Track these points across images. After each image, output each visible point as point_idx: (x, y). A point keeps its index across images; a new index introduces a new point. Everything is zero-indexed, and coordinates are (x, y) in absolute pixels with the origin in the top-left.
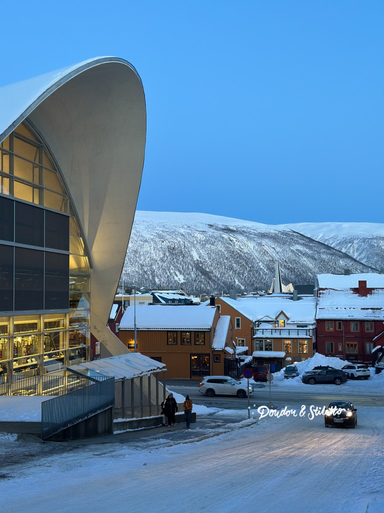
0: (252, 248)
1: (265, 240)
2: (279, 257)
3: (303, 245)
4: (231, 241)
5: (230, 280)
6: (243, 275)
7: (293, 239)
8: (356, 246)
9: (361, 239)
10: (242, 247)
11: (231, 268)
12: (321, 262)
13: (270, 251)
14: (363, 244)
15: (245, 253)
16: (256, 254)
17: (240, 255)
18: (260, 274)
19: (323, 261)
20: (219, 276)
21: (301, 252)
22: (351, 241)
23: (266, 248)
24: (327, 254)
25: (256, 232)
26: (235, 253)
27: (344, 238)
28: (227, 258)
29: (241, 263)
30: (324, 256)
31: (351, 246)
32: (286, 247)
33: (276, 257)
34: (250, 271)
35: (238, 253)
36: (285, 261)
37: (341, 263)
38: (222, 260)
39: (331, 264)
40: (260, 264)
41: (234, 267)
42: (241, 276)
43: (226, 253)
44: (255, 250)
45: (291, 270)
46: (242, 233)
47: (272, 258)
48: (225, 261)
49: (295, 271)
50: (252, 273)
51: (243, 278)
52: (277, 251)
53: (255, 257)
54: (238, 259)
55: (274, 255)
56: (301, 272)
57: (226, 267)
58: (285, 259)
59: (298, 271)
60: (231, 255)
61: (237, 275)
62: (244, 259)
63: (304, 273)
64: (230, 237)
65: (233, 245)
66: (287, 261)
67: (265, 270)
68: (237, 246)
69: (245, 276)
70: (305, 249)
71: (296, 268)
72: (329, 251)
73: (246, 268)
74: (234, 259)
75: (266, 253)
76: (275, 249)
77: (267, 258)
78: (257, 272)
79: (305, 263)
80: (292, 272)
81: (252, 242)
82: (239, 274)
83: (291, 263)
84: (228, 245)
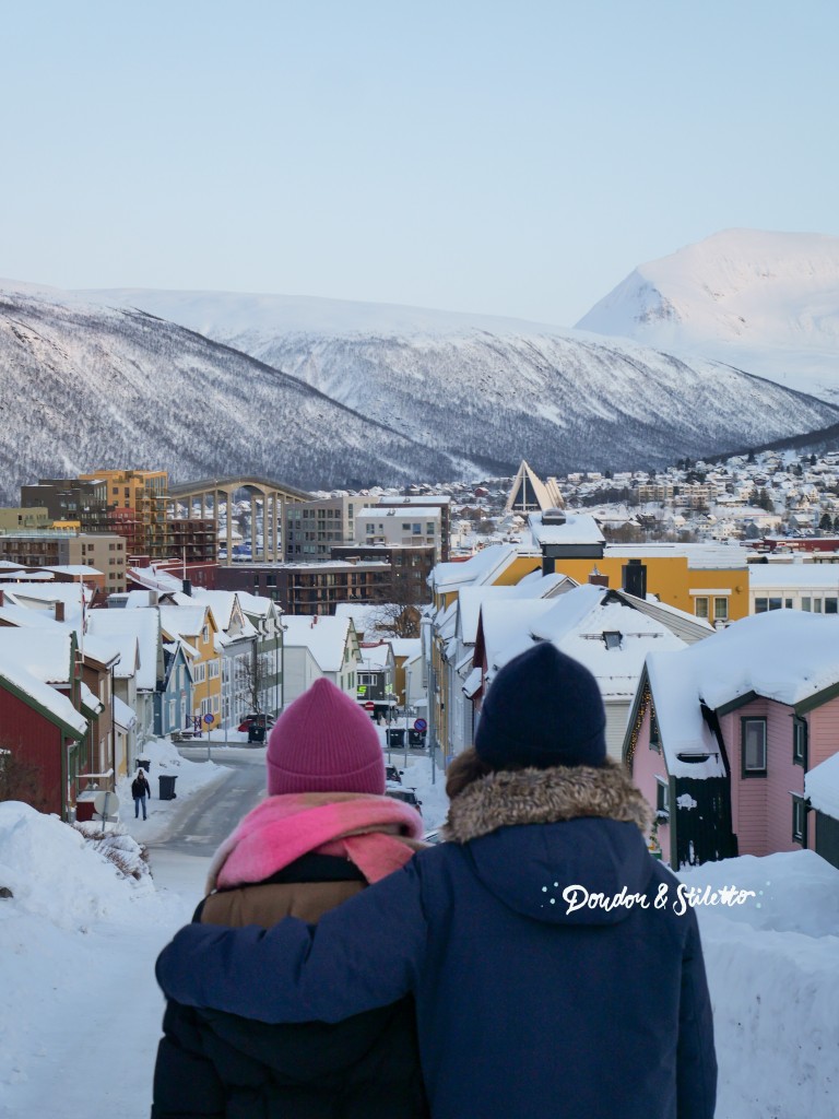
0: (79, 362)
1: (106, 337)
2: (153, 389)
3: (200, 354)
4: (20, 337)
5: (47, 457)
6: (78, 442)
7: (170, 338)
8: (320, 363)
9: (329, 344)
10: (56, 359)
11: (43, 422)
12: (263, 406)
13: (128, 370)
14: (339, 357)
15: (65, 376)
16: (93, 381)
17: (57, 382)
18: (120, 440)
19: (265, 404)
20: (14, 444)
21: (203, 375)
22: (303, 348)
23: (115, 361)
24: (268, 383)
25: (67, 313)
26: (41, 376)
27: (277, 338)
28: (24, 388)
29: (62, 406)
30: (264, 391)
31: (306, 361)
32: (162, 360)
33: (149, 391)
34: (92, 431)
35: (50, 376)
36: (174, 401)
37: (310, 410)
38: (9, 393)
39: (287, 411)
40: (112, 409)
41: (47, 416)
42: (75, 446)
43: (16, 373)
44: (89, 366)
45: (196, 428)
46: (35, 314)
47: (137, 391)
48: (18, 398)
49: (204, 433)
50: (99, 437)
51: (79, 451)
52: (146, 373)
53: (93, 388)
54: (53, 394)
55: (141, 384)
56: (221, 434)
57: (28, 419)
58: (171, 398)
59: (213, 432)
60: (32, 381)
61: (61, 442)
62: (68, 393)
63: (228, 437)
64: (14, 325)
65: (29, 350)
66: (178, 401)
67: (130, 428)
68: (40, 354)
69: (83, 445)
70: (211, 368)
71: (206, 423)
72: (269, 376)
73: (81, 421)
74: (44, 392)
75: (118, 377)
76: (138, 367)
77: (126, 392)
78: (112, 434)
79: (222, 408)
80: (198, 434)
81: (75, 342)
82: (65, 437)
83: (189, 408)
84: (17, 350)
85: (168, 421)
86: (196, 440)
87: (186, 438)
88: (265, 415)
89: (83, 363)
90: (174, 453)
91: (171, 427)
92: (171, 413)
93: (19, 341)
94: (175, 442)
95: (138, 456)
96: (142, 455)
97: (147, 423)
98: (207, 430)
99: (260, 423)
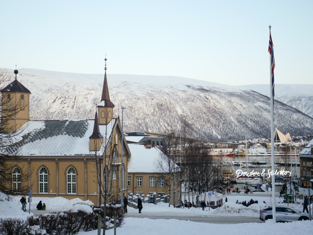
0: (224, 105)
1: (234, 98)
2: (245, 112)
3: (263, 102)
4: (207, 98)
5: (208, 131)
6: (219, 127)
7: (255, 98)
8: (304, 103)
9: (307, 98)
10: (216, 104)
11: (209, 121)
12: (279, 116)
13: (238, 107)
14: (309, 101)
15: (219, 109)
16: (227, 110)
17: (215, 110)
18: (232, 126)
19: (280, 115)
20: (200, 128)
21: (262, 108)
22: (300, 99)
23: (235, 104)
24: (283, 109)
25: (225, 92)
26: (211, 109)
27: (293, 96)
28: (205, 113)
29: (216, 117)
30: (281, 111)
31: (300, 103)
32: (250, 104)
33: (244, 112)
34: (224, 123)
35: (214, 109)
36: (251, 115)
37: (294, 116)
38: (201, 114)
39: (287, 117)
40: (231, 117)
41: (211, 120)
42: (218, 128)
43: (203, 108)
44: (227, 106)
45: (256, 122)
46: (214, 92)
47: (240, 112)
48: (203, 115)
49: (259, 124)
50: (225, 125)
51: (219, 129)
52: (244, 107)
53: (227, 112)
54: (214, 114)
55: (242, 110)
56: (264, 124)
57: (205, 121)
58: (250, 114)
59: (262, 123)
60: (208, 110)
61: (214, 127)
62: (218, 113)
63: (266, 125)
64: (205, 95)
65: (209, 102)
66: (252, 115)
67: (236, 123)
68: (212, 103)
69: (220, 127)
70: (265, 105)
71: (260, 121)
72: (284, 107)
73: (221, 121)
74: (211, 113)
75: (235, 109)
76: (242, 106)
77: (236, 113)
78: (229, 125)
79: (266, 117)
80: (257, 124)
81: (224, 99)
82: (215, 126)
83: (255, 117)
84: (205, 102)
85: (248, 120)
86: (256, 126)
87: (253, 125)
88: (279, 118)
89: (225, 105)
90: (248, 129)
91: (249, 122)
92: (249, 118)
93: (206, 100)
94: (249, 126)
95: (236, 130)
96: (238, 130)
97: (242, 121)
98: (260, 123)
99: (277, 121)
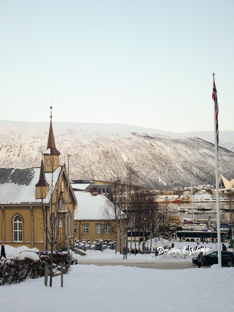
0: (169, 152)
1: (179, 145)
2: (190, 158)
3: (208, 148)
4: (152, 146)
5: (154, 178)
6: (164, 173)
7: (199, 144)
10: (162, 151)
12: (224, 162)
13: (184, 154)
15: (164, 156)
16: (172, 157)
17: (161, 157)
18: (177, 173)
19: (225, 161)
20: (145, 175)
21: (207, 154)
23: (180, 151)
24: (227, 156)
25: (170, 139)
26: (156, 156)
28: (150, 160)
29: (161, 164)
30: (226, 158)
32: (195, 150)
33: (189, 159)
34: (169, 170)
35: (159, 156)
36: (196, 162)
38: (146, 161)
39: (231, 164)
40: (177, 164)
41: (156, 167)
42: (163, 174)
43: (149, 156)
44: (172, 153)
45: (201, 169)
46: (159, 139)
47: (185, 159)
48: (149, 162)
49: (204, 170)
50: (171, 172)
51: (164, 176)
52: (189, 154)
53: (172, 159)
54: (159, 161)
55: (187, 157)
56: (209, 170)
57: (150, 168)
58: (195, 161)
59: (207, 170)
60: (153, 157)
61: (159, 174)
62: (164, 160)
63: (211, 171)
64: (151, 142)
65: (154, 149)
66: (197, 162)
67: (181, 169)
68: (157, 150)
69: (165, 174)
70: (210, 152)
71: (205, 167)
72: (228, 154)
73: (166, 168)
74: (156, 160)
75: (180, 156)
76: (187, 153)
77: (182, 160)
78: (175, 171)
79: (211, 163)
80: (202, 170)
81: (169, 146)
82: (160, 173)
83: (200, 163)
84: (150, 149)
85: (193, 167)
86: (201, 172)
87: (198, 172)
88: (224, 165)
89: (170, 152)
90: (193, 176)
91: (194, 169)
92: (195, 165)
93: (152, 147)
94: (194, 173)
95: (181, 177)
96: (183, 177)
97: (187, 168)
98: (205, 169)
99: (222, 167)
